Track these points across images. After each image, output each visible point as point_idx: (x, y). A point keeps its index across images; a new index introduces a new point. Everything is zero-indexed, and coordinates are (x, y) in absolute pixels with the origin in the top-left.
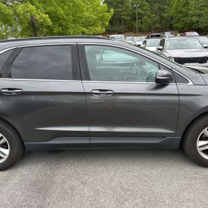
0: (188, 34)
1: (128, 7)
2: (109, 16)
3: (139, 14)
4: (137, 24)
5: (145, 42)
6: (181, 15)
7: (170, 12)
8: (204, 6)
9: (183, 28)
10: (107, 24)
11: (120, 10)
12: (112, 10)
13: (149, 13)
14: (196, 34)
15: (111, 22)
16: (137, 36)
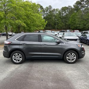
0: (75, 31)
1: (53, 20)
2: (46, 24)
3: (57, 23)
4: (56, 26)
5: (58, 33)
6: (73, 24)
7: (69, 22)
8: (81, 21)
9: (74, 29)
10: (45, 26)
11: (50, 21)
12: (47, 22)
13: (61, 22)
14: (78, 31)
15: (46, 26)
16: (56, 31)
